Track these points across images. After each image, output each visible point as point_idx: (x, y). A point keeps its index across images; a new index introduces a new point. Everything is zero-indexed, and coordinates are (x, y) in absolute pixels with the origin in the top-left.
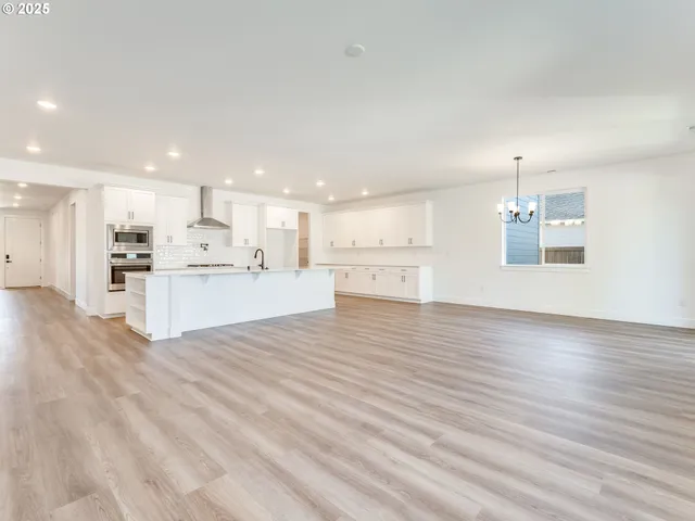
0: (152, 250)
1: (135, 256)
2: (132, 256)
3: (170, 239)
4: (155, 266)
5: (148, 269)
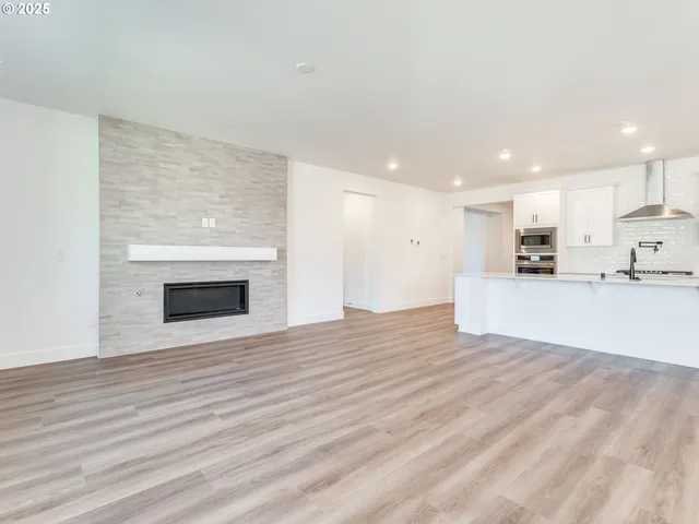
0: (554, 252)
1: (538, 258)
2: (535, 258)
3: (587, 239)
4: (559, 269)
5: (552, 271)
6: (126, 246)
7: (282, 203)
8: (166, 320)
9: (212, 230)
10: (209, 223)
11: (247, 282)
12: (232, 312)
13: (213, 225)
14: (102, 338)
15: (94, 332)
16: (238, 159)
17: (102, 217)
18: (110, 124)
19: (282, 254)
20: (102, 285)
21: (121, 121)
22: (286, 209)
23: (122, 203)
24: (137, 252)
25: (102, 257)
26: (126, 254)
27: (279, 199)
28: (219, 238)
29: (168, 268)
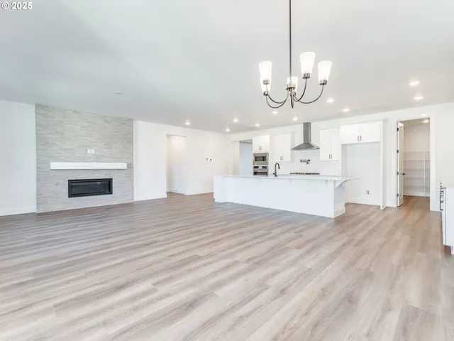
0: (267, 164)
1: (261, 168)
3: (281, 158)
4: (270, 172)
5: (266, 173)
6: (49, 163)
7: (131, 142)
8: (70, 196)
9: (93, 155)
10: (91, 151)
11: (111, 179)
12: (104, 193)
13: (93, 152)
14: (38, 204)
15: (34, 201)
16: (106, 121)
17: (37, 149)
18: (41, 108)
19: (130, 166)
20: (38, 180)
21: (47, 107)
22: (132, 144)
23: (47, 143)
24: (55, 165)
25: (38, 168)
26: (49, 166)
27: (128, 139)
28: (97, 158)
29: (70, 173)
